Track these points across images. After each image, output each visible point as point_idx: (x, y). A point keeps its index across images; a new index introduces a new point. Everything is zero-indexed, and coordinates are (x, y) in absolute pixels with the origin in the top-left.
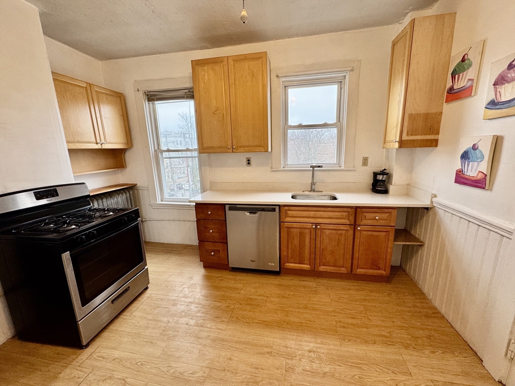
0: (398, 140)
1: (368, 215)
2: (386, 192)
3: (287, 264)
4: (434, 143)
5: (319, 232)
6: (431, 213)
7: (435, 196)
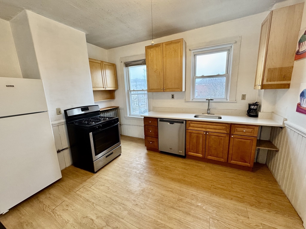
0: (260, 84)
1: (239, 129)
2: (256, 116)
3: (189, 153)
4: (288, 86)
5: (208, 137)
6: (284, 130)
7: (286, 120)
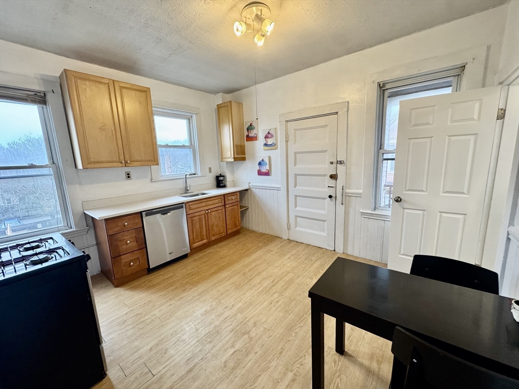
1: (230, 198)
2: (224, 186)
3: (194, 245)
4: (244, 159)
6: (249, 191)
7: (250, 183)
